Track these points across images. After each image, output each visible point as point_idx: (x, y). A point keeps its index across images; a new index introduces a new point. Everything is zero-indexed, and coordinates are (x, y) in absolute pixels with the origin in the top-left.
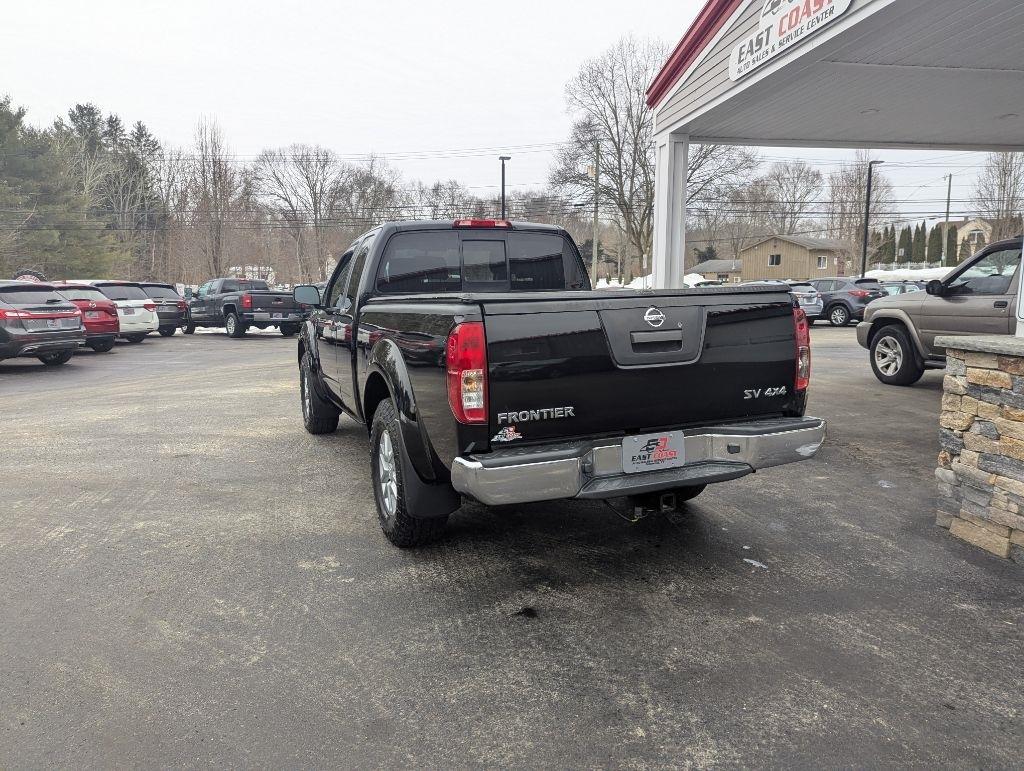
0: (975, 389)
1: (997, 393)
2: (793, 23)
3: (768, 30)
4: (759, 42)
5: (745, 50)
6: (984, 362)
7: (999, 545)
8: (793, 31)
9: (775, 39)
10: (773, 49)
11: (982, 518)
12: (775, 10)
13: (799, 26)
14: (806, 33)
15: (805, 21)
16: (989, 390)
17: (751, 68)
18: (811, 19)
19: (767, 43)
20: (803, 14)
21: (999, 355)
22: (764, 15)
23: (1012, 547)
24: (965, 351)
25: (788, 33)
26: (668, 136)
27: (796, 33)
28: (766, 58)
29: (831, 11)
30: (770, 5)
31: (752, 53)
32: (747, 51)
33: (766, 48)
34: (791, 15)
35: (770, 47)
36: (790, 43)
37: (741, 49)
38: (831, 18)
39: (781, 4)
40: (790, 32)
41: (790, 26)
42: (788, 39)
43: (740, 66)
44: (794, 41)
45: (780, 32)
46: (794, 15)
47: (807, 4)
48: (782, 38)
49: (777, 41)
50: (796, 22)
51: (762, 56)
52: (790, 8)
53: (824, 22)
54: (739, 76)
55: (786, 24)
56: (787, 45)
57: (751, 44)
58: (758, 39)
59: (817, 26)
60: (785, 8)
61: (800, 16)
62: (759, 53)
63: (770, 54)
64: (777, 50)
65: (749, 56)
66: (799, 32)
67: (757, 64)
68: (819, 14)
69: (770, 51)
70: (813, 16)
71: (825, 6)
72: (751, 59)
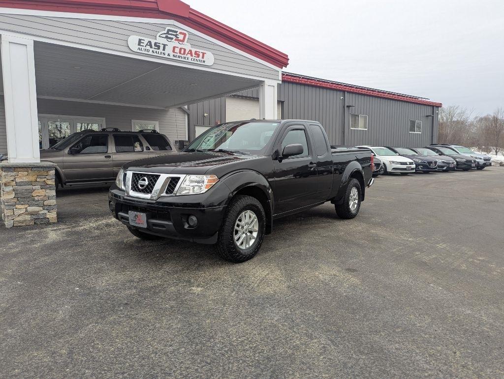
3: (165, 46)
4: (157, 46)
5: (146, 43)
8: (183, 56)
9: (169, 50)
10: (169, 55)
12: (168, 40)
13: (185, 56)
14: (190, 61)
15: (189, 56)
19: (164, 50)
20: (188, 53)
22: (159, 36)
25: (179, 54)
26: (29, 41)
27: (185, 58)
28: (162, 56)
29: (204, 62)
30: (164, 36)
31: (151, 47)
32: (147, 45)
33: (163, 52)
34: (181, 49)
35: (166, 52)
36: (180, 59)
37: (140, 40)
38: (203, 64)
39: (173, 40)
40: (180, 55)
41: (180, 53)
42: (179, 57)
43: (140, 47)
44: (183, 60)
45: (174, 51)
46: (183, 50)
47: (191, 51)
48: (175, 54)
49: (172, 54)
50: (184, 53)
51: (160, 53)
52: (180, 46)
53: (200, 63)
54: (139, 51)
55: (177, 50)
56: (179, 59)
57: (150, 42)
58: (155, 44)
59: (196, 62)
60: (176, 44)
61: (186, 53)
62: (158, 51)
63: (166, 56)
64: (172, 57)
65: (148, 47)
66: (186, 58)
67: (155, 54)
68: (197, 58)
69: (166, 54)
70: (193, 57)
71: (200, 58)
72: (151, 50)
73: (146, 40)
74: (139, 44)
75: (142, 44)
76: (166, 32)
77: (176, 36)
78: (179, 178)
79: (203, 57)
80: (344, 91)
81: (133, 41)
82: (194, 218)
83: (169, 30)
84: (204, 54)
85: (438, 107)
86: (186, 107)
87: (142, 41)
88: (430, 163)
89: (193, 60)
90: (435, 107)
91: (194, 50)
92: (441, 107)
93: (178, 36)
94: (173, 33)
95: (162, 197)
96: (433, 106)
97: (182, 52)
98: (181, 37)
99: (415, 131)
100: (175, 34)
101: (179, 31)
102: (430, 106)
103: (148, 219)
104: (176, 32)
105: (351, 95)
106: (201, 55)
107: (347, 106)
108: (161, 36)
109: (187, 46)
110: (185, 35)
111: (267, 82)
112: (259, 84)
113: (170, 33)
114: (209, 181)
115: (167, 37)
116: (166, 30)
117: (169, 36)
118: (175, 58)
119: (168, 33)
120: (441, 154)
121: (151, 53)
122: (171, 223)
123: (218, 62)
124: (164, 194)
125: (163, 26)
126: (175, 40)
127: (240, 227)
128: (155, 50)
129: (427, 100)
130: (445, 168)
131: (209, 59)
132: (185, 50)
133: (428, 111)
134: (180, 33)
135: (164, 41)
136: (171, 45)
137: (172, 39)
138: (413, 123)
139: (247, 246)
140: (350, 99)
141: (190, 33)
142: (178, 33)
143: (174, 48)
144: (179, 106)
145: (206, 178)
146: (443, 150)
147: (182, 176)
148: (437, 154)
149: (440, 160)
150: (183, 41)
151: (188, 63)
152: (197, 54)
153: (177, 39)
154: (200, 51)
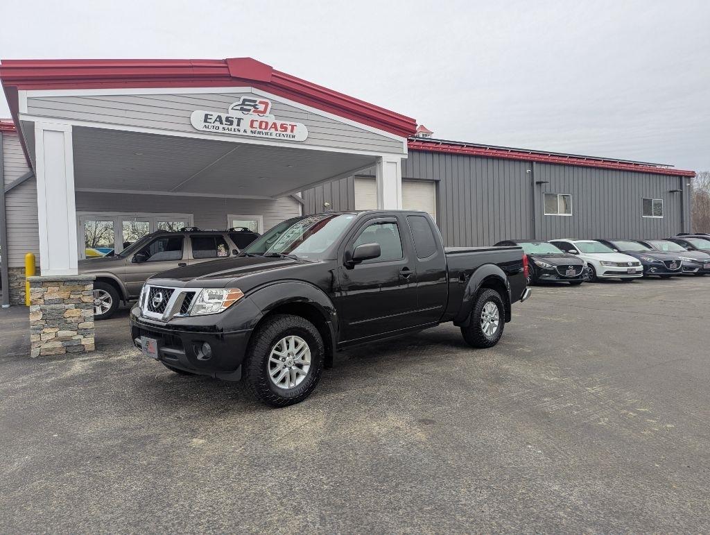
3: (239, 120)
4: (229, 121)
5: (214, 118)
8: (264, 131)
9: (245, 124)
10: (245, 131)
12: (244, 112)
13: (265, 131)
14: (274, 137)
15: (273, 130)
18: (277, 132)
19: (238, 125)
20: (271, 127)
22: (232, 109)
25: (259, 130)
26: (67, 127)
27: (267, 134)
28: (237, 133)
29: (294, 137)
30: (239, 108)
31: (221, 123)
32: (216, 120)
33: (238, 127)
34: (261, 122)
35: (242, 128)
36: (261, 136)
37: (206, 115)
38: (293, 139)
39: (251, 112)
40: (261, 130)
41: (260, 127)
42: (259, 133)
43: (207, 124)
44: (264, 136)
45: (252, 126)
46: (264, 124)
47: (275, 124)
48: (254, 130)
49: (248, 130)
50: (266, 128)
51: (233, 130)
52: (260, 119)
53: (288, 139)
54: (205, 129)
55: (256, 124)
56: (259, 135)
57: (219, 117)
58: (227, 119)
59: (283, 138)
60: (255, 117)
61: (269, 127)
62: (230, 127)
63: (242, 133)
64: (249, 133)
65: (217, 124)
66: (269, 134)
67: (227, 132)
68: (284, 133)
69: (242, 130)
70: (279, 132)
71: (289, 132)
72: (221, 126)
73: (215, 115)
74: (205, 121)
75: (208, 120)
76: (241, 102)
77: (254, 106)
78: (194, 293)
79: (292, 131)
80: (531, 162)
81: (197, 118)
82: (207, 346)
83: (245, 100)
84: (293, 127)
85: (689, 177)
86: (299, 195)
87: (209, 117)
88: (668, 263)
89: (278, 135)
90: (684, 177)
91: (279, 123)
92: (693, 177)
93: (257, 107)
94: (250, 103)
95: (175, 317)
96: (681, 177)
97: (263, 126)
98: (261, 107)
99: (651, 215)
100: (253, 104)
101: (259, 100)
102: (676, 176)
103: (159, 346)
104: (255, 101)
105: (543, 166)
106: (289, 128)
107: (537, 183)
108: (235, 108)
109: (270, 118)
110: (267, 104)
111: (386, 157)
112: (376, 161)
113: (246, 103)
114: (230, 296)
115: (242, 109)
116: (241, 100)
117: (245, 107)
118: (253, 135)
119: (243, 104)
120: (692, 248)
121: (220, 130)
122: (182, 353)
123: (313, 135)
124: (178, 314)
125: (236, 96)
126: (254, 111)
127: (280, 359)
128: (226, 127)
129: (669, 168)
130: (696, 271)
131: (301, 132)
132: (267, 123)
133: (673, 184)
134: (261, 103)
135: (239, 114)
136: (247, 118)
137: (249, 110)
138: (647, 203)
139: (292, 385)
140: (540, 173)
141: (274, 102)
142: (257, 103)
143: (252, 122)
144: (289, 194)
145: (225, 293)
146: (695, 242)
147: (198, 291)
148: (684, 249)
149: (686, 257)
150: (264, 112)
151: (273, 139)
152: (284, 127)
153: (256, 111)
154: (288, 123)
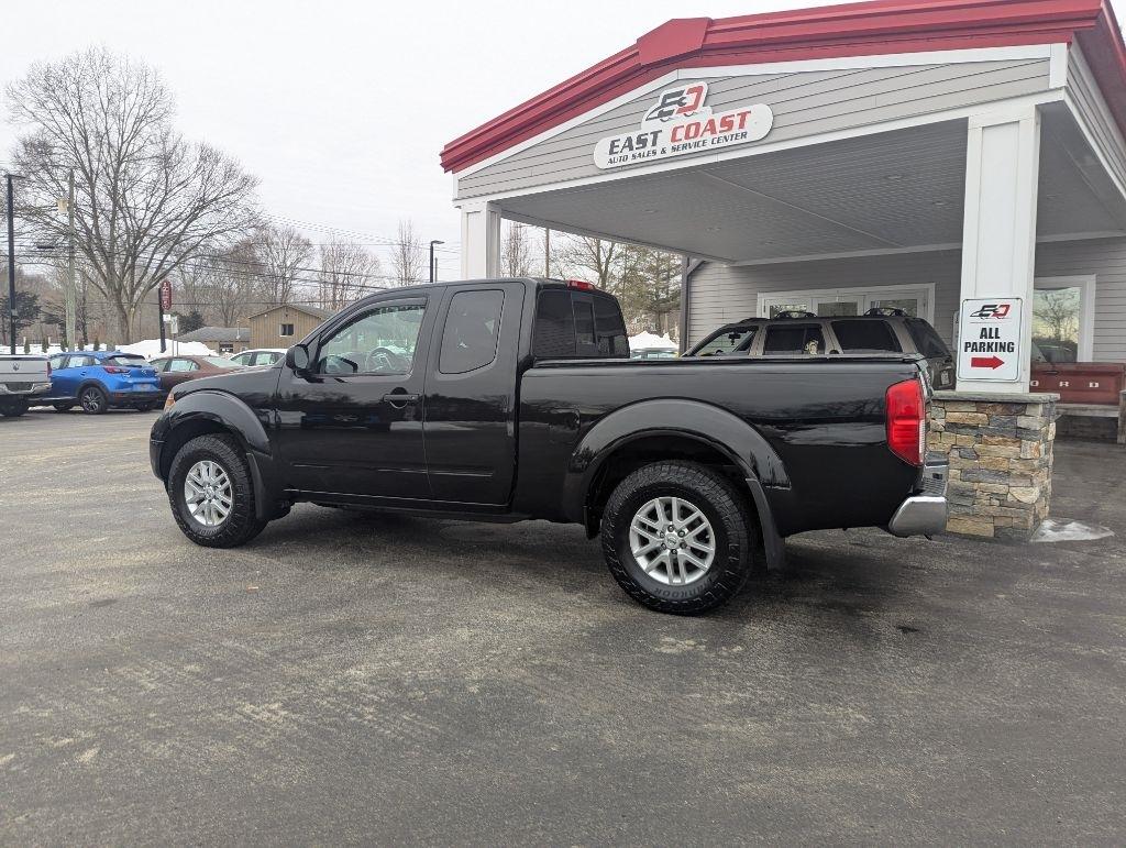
0: (952, 427)
1: (973, 428)
2: (692, 134)
3: (655, 134)
4: (642, 141)
5: (621, 144)
6: (964, 408)
7: (987, 529)
8: (692, 141)
9: (664, 141)
10: (663, 151)
11: (967, 514)
12: (664, 119)
13: (698, 139)
14: (709, 146)
15: (708, 136)
16: (965, 426)
17: (630, 161)
18: (715, 136)
19: (654, 144)
20: (705, 131)
21: (976, 402)
22: (648, 119)
23: (996, 528)
24: (944, 401)
25: (684, 142)
27: (697, 144)
28: (652, 157)
29: (744, 135)
30: (657, 112)
31: (631, 149)
32: (624, 147)
33: (653, 148)
34: (689, 127)
35: (658, 148)
36: (688, 151)
37: (613, 142)
38: (744, 140)
39: (674, 115)
40: (687, 141)
41: (687, 137)
42: (684, 147)
43: (612, 157)
44: (693, 150)
45: (674, 139)
46: (693, 129)
47: (711, 122)
48: (677, 144)
49: (669, 145)
50: (696, 135)
51: (646, 154)
52: (687, 121)
53: (735, 142)
54: (610, 165)
55: (681, 134)
56: (684, 152)
58: (639, 139)
59: (726, 144)
60: (679, 120)
62: (642, 151)
63: (659, 156)
64: (669, 153)
65: (626, 151)
66: (701, 144)
67: (638, 160)
68: (727, 134)
69: (659, 152)
70: (719, 135)
71: (736, 130)
72: (630, 154)
73: (623, 138)
74: (611, 152)
75: (615, 150)
76: (660, 103)
77: (680, 103)
79: (742, 126)
83: (666, 98)
84: (743, 116)
89: (716, 141)
91: (718, 118)
93: (684, 101)
94: (673, 100)
98: (690, 100)
100: (677, 99)
101: (686, 88)
104: (682, 93)
106: (737, 121)
108: (651, 116)
109: (703, 115)
110: (699, 90)
111: (977, 117)
113: (668, 101)
115: (661, 115)
117: (666, 109)
118: (676, 153)
119: (663, 104)
126: (678, 112)
128: (638, 152)
132: (698, 125)
134: (691, 91)
135: (656, 125)
136: (666, 128)
137: (671, 113)
141: (711, 81)
142: (684, 95)
143: (675, 130)
150: (694, 107)
152: (726, 123)
153: (684, 109)
154: (736, 112)
